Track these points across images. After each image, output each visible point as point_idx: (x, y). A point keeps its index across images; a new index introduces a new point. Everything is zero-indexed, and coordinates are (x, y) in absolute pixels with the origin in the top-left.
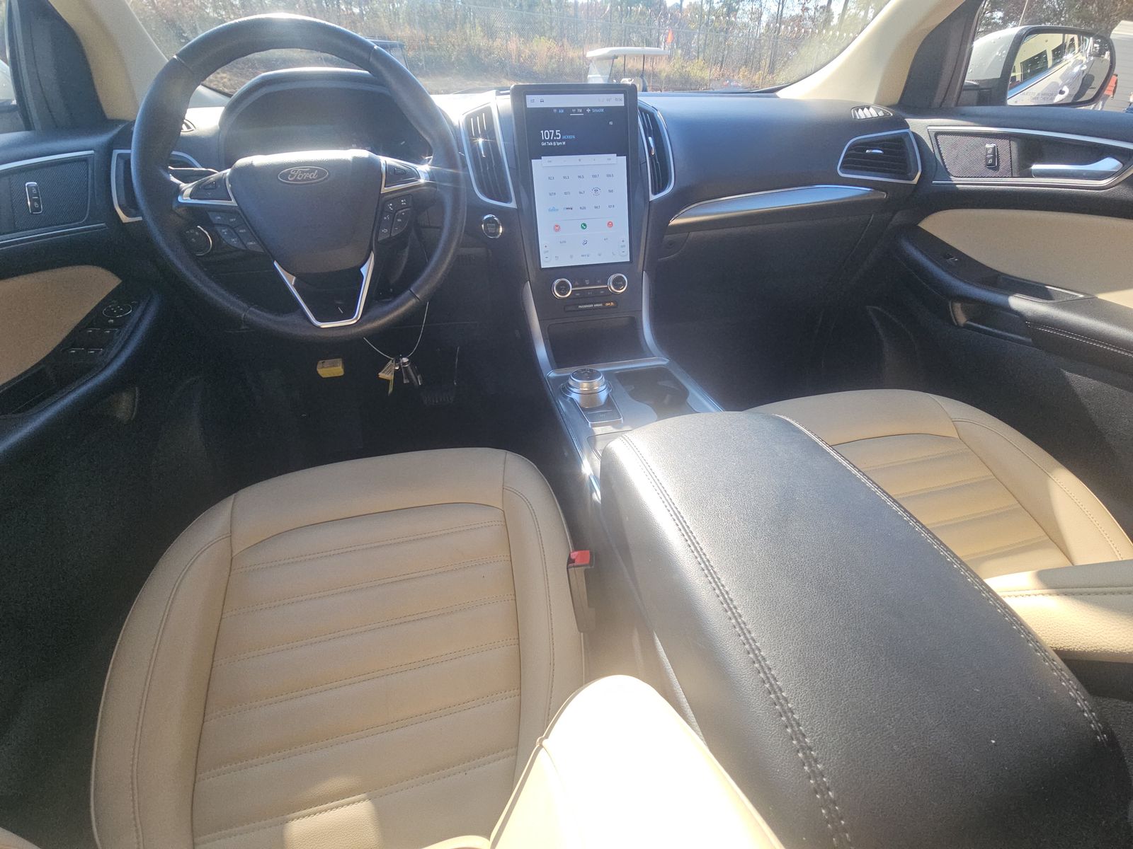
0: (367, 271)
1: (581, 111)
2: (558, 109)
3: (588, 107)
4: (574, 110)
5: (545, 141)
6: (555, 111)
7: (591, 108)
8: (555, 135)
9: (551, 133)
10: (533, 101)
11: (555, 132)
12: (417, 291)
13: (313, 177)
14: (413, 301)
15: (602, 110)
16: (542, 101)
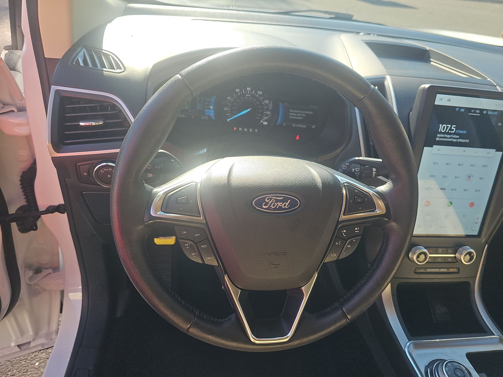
0: (307, 290)
1: (478, 112)
2: (460, 108)
3: (485, 110)
4: (473, 111)
5: (441, 133)
6: (457, 109)
7: (487, 110)
8: (451, 129)
9: (447, 127)
10: (441, 99)
11: (451, 127)
12: (350, 312)
13: (286, 207)
14: (344, 321)
15: (496, 113)
16: (449, 100)
